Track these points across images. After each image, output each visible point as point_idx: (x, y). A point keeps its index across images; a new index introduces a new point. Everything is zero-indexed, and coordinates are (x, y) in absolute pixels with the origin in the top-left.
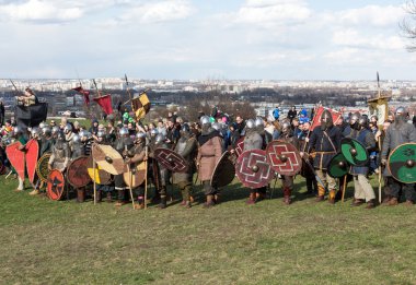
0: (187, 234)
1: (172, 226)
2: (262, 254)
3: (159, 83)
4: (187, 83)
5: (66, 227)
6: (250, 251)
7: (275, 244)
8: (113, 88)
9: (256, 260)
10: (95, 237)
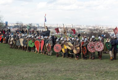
0: (85, 68)
1: (81, 66)
2: (106, 76)
3: (82, 26)
4: (90, 26)
5: (53, 64)
6: (102, 75)
7: (110, 73)
8: (69, 27)
9: (103, 77)
10: (60, 67)
